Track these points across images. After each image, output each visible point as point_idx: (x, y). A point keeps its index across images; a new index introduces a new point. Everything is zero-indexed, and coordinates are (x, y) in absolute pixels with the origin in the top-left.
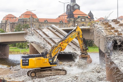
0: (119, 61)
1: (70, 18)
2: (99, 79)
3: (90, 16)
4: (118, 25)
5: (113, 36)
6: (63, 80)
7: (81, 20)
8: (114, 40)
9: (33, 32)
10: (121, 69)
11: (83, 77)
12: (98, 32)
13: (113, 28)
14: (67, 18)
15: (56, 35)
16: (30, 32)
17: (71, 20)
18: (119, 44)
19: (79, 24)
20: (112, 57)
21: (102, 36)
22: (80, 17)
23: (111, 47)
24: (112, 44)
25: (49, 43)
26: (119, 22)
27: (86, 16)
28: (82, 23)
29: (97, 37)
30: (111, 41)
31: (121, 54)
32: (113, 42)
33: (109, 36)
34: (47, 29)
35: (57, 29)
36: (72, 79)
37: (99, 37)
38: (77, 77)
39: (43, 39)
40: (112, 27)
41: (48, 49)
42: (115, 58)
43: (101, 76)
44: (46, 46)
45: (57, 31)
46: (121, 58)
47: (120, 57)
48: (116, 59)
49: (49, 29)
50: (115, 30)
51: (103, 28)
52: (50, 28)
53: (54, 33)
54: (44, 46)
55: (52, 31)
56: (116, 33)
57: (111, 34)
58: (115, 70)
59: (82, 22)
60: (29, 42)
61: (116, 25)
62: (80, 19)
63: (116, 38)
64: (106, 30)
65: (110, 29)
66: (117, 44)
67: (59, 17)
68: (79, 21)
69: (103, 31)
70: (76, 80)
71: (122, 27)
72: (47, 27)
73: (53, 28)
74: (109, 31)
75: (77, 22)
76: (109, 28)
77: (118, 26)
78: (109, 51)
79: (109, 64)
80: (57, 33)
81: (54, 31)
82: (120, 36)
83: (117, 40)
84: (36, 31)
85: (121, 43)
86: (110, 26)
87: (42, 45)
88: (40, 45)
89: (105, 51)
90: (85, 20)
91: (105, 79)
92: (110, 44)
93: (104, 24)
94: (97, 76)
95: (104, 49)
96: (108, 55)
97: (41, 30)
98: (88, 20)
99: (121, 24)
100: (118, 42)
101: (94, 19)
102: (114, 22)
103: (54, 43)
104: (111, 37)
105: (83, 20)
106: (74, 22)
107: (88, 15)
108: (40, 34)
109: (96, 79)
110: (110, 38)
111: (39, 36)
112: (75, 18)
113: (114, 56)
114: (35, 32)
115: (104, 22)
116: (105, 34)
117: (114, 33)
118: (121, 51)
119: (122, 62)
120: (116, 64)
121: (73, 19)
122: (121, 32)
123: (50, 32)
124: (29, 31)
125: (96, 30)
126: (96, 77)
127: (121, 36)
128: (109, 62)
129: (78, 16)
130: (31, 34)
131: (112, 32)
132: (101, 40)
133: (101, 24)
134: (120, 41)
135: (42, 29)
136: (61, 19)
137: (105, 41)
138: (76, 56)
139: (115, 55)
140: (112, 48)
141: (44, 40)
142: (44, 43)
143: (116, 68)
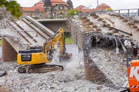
0: (97, 59)
1: (47, 6)
2: (77, 77)
3: (68, 4)
4: (97, 19)
5: (91, 32)
6: (38, 78)
7: (59, 8)
8: (92, 37)
9: (6, 24)
10: (100, 67)
11: (60, 76)
12: (76, 27)
13: (92, 24)
14: (44, 6)
15: (31, 27)
16: (3, 25)
17: (48, 8)
18: (98, 40)
19: (56, 13)
20: (90, 55)
21: (80, 33)
22: (58, 5)
23: (90, 44)
24: (90, 41)
25: (23, 37)
26: (98, 16)
27: (64, 4)
28: (60, 12)
29: (74, 34)
30: (89, 38)
31: (100, 52)
32: (91, 39)
33: (87, 32)
34: (21, 21)
35: (32, 20)
36: (48, 78)
37: (77, 33)
38: (53, 75)
39: (17, 32)
40: (91, 22)
41: (23, 44)
42: (93, 56)
43: (80, 74)
44: (20, 40)
45: (32, 23)
46: (100, 56)
47: (98, 55)
48: (95, 57)
49: (23, 21)
50: (94, 26)
51: (80, 23)
52: (24, 19)
53: (29, 25)
54: (18, 40)
55: (26, 23)
56: (95, 29)
57: (89, 30)
58: (93, 69)
59: (61, 10)
60: (2, 35)
61: (95, 19)
62: (57, 7)
63: (95, 34)
64: (84, 26)
65: (88, 25)
66: (96, 40)
67: (35, 5)
68: (57, 9)
69: (80, 26)
70: (52, 78)
71: (101, 22)
72: (22, 19)
73: (28, 20)
74: (87, 26)
75: (54, 10)
76: (88, 23)
77: (97, 21)
78: (87, 49)
79: (87, 62)
80: (32, 25)
81: (29, 23)
82: (98, 32)
83: (95, 37)
84: (9, 23)
85: (100, 40)
86: (88, 21)
87: (16, 39)
88: (14, 39)
89: (83, 48)
90: (63, 8)
91: (84, 77)
92: (88, 41)
93: (82, 19)
94: (76, 74)
95: (82, 46)
96: (86, 53)
97: (14, 22)
98: (66, 9)
99: (100, 19)
100: (96, 39)
101: (73, 7)
102: (93, 16)
103: (29, 36)
104: (89, 33)
105: (61, 8)
106: (52, 10)
107: (66, 3)
108: (13, 27)
109: (74, 77)
110: (88, 35)
111: (13, 28)
112: (52, 6)
113: (92, 54)
114: (8, 25)
115: (82, 17)
116: (82, 31)
117: (93, 29)
118: (100, 48)
119: (101, 60)
120: (95, 62)
121: (50, 8)
122: (100, 28)
123: (25, 24)
124: (1, 24)
125: (73, 26)
126: (73, 75)
127: (100, 32)
128: (87, 60)
129: (56, 3)
130: (3, 27)
131: (90, 27)
132: (79, 36)
133: (78, 19)
134: (99, 38)
135: (16, 21)
136: (38, 7)
137: (83, 38)
138: (53, 51)
139: (93, 52)
140: (90, 46)
141: (18, 34)
142: (18, 37)
143: (94, 66)
